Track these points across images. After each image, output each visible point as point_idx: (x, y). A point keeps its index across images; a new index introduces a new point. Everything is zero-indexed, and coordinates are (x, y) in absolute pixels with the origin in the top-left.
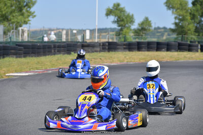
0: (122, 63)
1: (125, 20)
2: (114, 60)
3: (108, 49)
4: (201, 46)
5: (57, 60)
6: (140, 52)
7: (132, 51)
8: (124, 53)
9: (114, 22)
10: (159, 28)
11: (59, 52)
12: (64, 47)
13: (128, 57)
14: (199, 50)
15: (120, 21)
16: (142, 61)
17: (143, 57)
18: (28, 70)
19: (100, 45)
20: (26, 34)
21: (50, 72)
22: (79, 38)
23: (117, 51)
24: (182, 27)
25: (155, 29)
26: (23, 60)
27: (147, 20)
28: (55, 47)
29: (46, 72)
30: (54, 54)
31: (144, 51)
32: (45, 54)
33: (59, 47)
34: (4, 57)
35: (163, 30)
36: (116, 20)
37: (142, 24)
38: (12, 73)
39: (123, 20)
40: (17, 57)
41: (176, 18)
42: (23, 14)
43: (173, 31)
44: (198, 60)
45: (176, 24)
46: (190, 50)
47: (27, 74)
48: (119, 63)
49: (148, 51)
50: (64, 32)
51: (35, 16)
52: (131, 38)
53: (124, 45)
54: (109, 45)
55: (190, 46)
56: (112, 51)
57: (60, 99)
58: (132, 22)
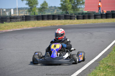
0: (34, 27)
1: (33, 3)
2: (29, 26)
3: (26, 19)
4: (77, 16)
6: (44, 21)
7: (39, 20)
8: (35, 21)
9: (27, 4)
10: (52, 7)
13: (37, 24)
14: (76, 19)
15: (30, 3)
16: (45, 26)
17: (46, 24)
19: (20, 18)
22: (7, 14)
23: (31, 21)
24: (65, 6)
25: (50, 7)
27: (45, 2)
31: (46, 20)
35: (54, 8)
36: (28, 3)
37: (43, 4)
41: (61, 1)
43: (60, 8)
44: (76, 24)
45: (62, 4)
46: (71, 19)
48: (32, 27)
49: (48, 20)
52: (37, 13)
53: (34, 17)
54: (25, 17)
55: (71, 16)
56: (28, 21)
57: (1, 49)
58: (37, 4)
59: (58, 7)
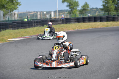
0: (75, 30)
1: (74, 4)
2: (70, 28)
3: (66, 22)
5: (36, 30)
6: (85, 23)
7: (80, 23)
8: (75, 24)
9: (67, 6)
10: (93, 8)
11: (37, 25)
12: (40, 22)
13: (77, 26)
16: (86, 28)
17: (87, 26)
18: (20, 36)
19: (61, 20)
20: (16, 16)
21: (33, 37)
22: (48, 16)
23: (71, 23)
24: (107, 7)
25: (91, 9)
26: (16, 31)
27: (86, 4)
28: (35, 22)
29: (31, 37)
30: (35, 27)
31: (87, 22)
32: (29, 27)
33: (37, 22)
34: (5, 30)
35: (95, 9)
36: (68, 5)
37: (84, 6)
38: (11, 38)
39: (72, 5)
40: (13, 29)
41: (103, 2)
42: (14, 4)
43: (102, 10)
45: (104, 6)
46: (113, 20)
47: (20, 39)
48: (73, 30)
49: (89, 22)
50: (39, 13)
51: (21, 5)
52: (78, 15)
53: (75, 19)
54: (66, 20)
55: (113, 18)
56: (68, 23)
57: (42, 53)
58: (78, 5)
59: (100, 8)
